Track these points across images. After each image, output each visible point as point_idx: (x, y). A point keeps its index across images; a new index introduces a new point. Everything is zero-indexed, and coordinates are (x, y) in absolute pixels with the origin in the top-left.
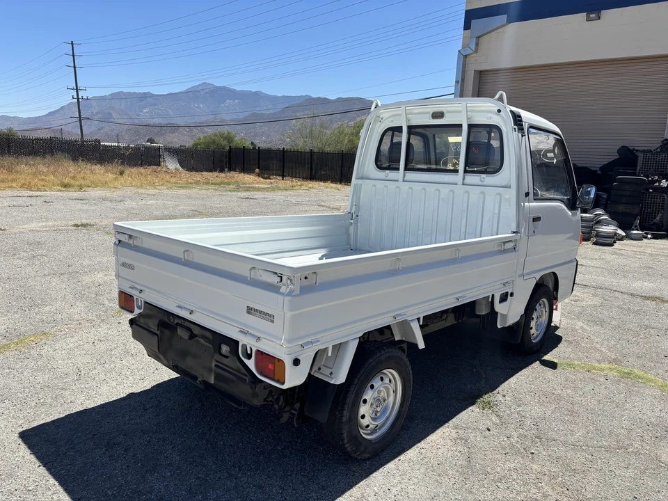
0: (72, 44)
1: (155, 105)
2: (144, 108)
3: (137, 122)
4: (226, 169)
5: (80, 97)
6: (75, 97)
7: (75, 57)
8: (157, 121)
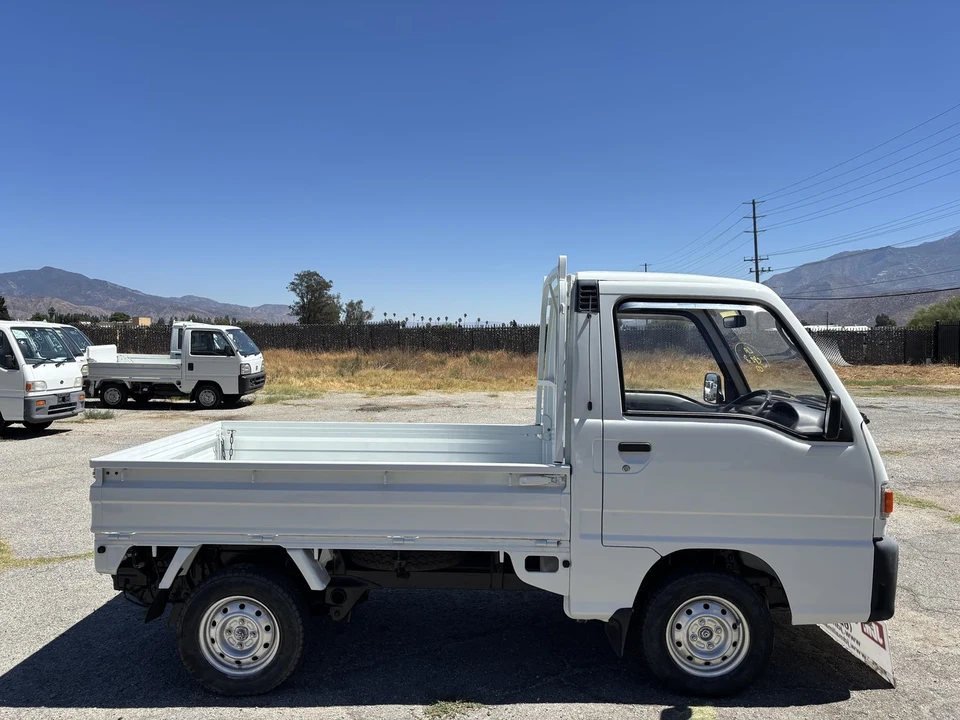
0: (754, 203)
1: (897, 264)
2: (880, 271)
3: (867, 292)
4: (928, 360)
5: (760, 269)
6: (754, 269)
7: (757, 220)
8: (900, 287)
